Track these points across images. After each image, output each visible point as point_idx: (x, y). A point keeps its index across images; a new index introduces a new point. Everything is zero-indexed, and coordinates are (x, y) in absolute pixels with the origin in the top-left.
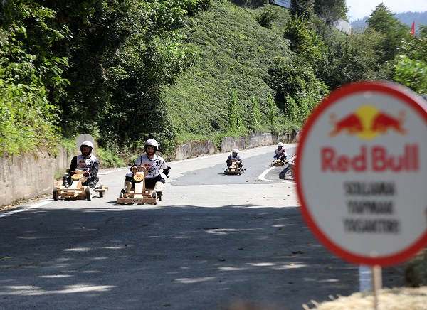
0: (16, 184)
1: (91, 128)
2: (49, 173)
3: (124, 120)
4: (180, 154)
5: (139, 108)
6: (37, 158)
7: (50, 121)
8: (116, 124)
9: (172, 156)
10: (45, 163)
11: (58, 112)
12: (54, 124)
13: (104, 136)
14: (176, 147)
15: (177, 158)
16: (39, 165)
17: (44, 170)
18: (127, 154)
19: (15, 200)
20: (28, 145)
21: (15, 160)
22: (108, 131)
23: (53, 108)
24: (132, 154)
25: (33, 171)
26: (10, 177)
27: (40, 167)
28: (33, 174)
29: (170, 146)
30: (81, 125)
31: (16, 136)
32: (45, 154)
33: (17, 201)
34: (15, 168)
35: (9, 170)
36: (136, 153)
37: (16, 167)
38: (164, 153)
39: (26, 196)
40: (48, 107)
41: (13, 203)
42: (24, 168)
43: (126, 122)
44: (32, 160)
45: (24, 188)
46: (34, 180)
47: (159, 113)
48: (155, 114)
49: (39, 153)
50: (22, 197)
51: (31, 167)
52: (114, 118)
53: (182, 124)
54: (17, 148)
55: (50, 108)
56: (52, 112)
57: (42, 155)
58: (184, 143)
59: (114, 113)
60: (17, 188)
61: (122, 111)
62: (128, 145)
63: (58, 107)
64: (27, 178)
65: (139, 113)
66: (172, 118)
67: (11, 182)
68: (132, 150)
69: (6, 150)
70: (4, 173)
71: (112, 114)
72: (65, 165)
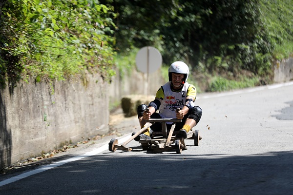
0: (59, 121)
1: (151, 39)
2: (103, 104)
3: (197, 27)
4: (279, 74)
5: (219, 8)
6: (86, 83)
7: (101, 29)
8: (187, 31)
9: (268, 77)
10: (97, 90)
11: (111, 16)
12: (107, 33)
13: (169, 49)
14: (274, 63)
15: (275, 79)
16: (89, 93)
17: (97, 100)
18: (203, 75)
19: (58, 144)
20: (75, 64)
21: (58, 86)
22: (174, 42)
23: (106, 9)
24: (210, 76)
25: (82, 102)
26: (52, 111)
27: (91, 96)
28: (82, 106)
29: (265, 61)
30: (138, 34)
31: (57, 52)
32: (97, 76)
33: (61, 146)
34: (58, 97)
35: (50, 100)
36: (215, 73)
37: (60, 96)
38: (256, 72)
39: (74, 137)
40: (98, 8)
41: (56, 148)
42: (70, 98)
43: (201, 29)
44: (81, 85)
45: (70, 128)
46: (83, 114)
47: (249, 15)
48: (242, 16)
49: (89, 76)
50: (68, 140)
51: (79, 95)
52: (182, 23)
53: (282, 30)
54: (61, 69)
55: (102, 10)
56: (103, 16)
57: (93, 77)
58: (286, 58)
59: (183, 16)
60: (61, 127)
61: (195, 13)
62: (205, 62)
63: (112, 8)
64: (74, 112)
65: (220, 15)
66: (268, 23)
67: (53, 118)
68: (210, 70)
69: (46, 73)
70: (43, 105)
71: (181, 18)
72: (118, 92)
